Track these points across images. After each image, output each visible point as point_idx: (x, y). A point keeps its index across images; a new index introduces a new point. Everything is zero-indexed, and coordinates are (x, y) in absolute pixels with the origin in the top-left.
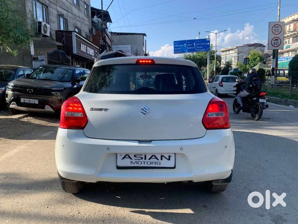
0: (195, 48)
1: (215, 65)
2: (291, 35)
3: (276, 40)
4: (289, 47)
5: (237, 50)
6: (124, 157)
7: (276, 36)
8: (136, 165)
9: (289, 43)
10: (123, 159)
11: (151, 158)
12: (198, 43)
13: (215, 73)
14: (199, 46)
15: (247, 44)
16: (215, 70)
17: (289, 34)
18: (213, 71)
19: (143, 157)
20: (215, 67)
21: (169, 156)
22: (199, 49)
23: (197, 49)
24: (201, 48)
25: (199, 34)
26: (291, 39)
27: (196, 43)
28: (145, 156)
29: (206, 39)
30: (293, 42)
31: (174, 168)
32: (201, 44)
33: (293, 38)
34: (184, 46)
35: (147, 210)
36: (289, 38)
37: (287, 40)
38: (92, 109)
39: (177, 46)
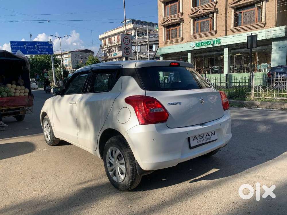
0: (37, 50)
1: (62, 69)
2: (116, 45)
3: (127, 49)
4: (116, 55)
5: (70, 55)
6: (194, 139)
7: (126, 46)
8: (200, 143)
9: (115, 52)
10: (193, 140)
11: (206, 136)
12: (40, 46)
13: (63, 77)
14: (41, 48)
15: (79, 50)
16: (62, 73)
17: (115, 44)
18: (61, 74)
19: (203, 136)
20: (62, 70)
21: (215, 132)
22: (41, 51)
23: (40, 51)
24: (44, 51)
25: (31, 36)
26: (117, 48)
27: (38, 46)
28: (204, 135)
29: (48, 42)
30: (118, 51)
31: (217, 140)
32: (43, 47)
33: (118, 47)
34: (24, 47)
35: (197, 178)
36: (115, 48)
37: (114, 49)
38: (169, 104)
39: (14, 47)
